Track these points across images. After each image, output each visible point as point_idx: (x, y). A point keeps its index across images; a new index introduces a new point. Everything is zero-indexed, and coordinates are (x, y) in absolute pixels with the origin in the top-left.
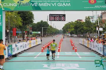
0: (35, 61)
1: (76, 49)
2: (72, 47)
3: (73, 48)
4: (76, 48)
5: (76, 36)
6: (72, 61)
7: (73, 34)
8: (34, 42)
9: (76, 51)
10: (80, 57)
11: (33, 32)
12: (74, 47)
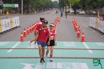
0: (9, 58)
1: (83, 36)
2: (76, 33)
3: (78, 35)
4: (83, 34)
5: (84, 12)
6: (76, 58)
7: (79, 8)
8: (7, 23)
9: (83, 40)
10: (90, 51)
11: (5, 5)
12: (79, 32)
